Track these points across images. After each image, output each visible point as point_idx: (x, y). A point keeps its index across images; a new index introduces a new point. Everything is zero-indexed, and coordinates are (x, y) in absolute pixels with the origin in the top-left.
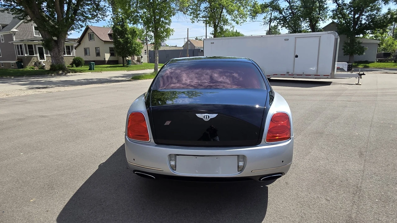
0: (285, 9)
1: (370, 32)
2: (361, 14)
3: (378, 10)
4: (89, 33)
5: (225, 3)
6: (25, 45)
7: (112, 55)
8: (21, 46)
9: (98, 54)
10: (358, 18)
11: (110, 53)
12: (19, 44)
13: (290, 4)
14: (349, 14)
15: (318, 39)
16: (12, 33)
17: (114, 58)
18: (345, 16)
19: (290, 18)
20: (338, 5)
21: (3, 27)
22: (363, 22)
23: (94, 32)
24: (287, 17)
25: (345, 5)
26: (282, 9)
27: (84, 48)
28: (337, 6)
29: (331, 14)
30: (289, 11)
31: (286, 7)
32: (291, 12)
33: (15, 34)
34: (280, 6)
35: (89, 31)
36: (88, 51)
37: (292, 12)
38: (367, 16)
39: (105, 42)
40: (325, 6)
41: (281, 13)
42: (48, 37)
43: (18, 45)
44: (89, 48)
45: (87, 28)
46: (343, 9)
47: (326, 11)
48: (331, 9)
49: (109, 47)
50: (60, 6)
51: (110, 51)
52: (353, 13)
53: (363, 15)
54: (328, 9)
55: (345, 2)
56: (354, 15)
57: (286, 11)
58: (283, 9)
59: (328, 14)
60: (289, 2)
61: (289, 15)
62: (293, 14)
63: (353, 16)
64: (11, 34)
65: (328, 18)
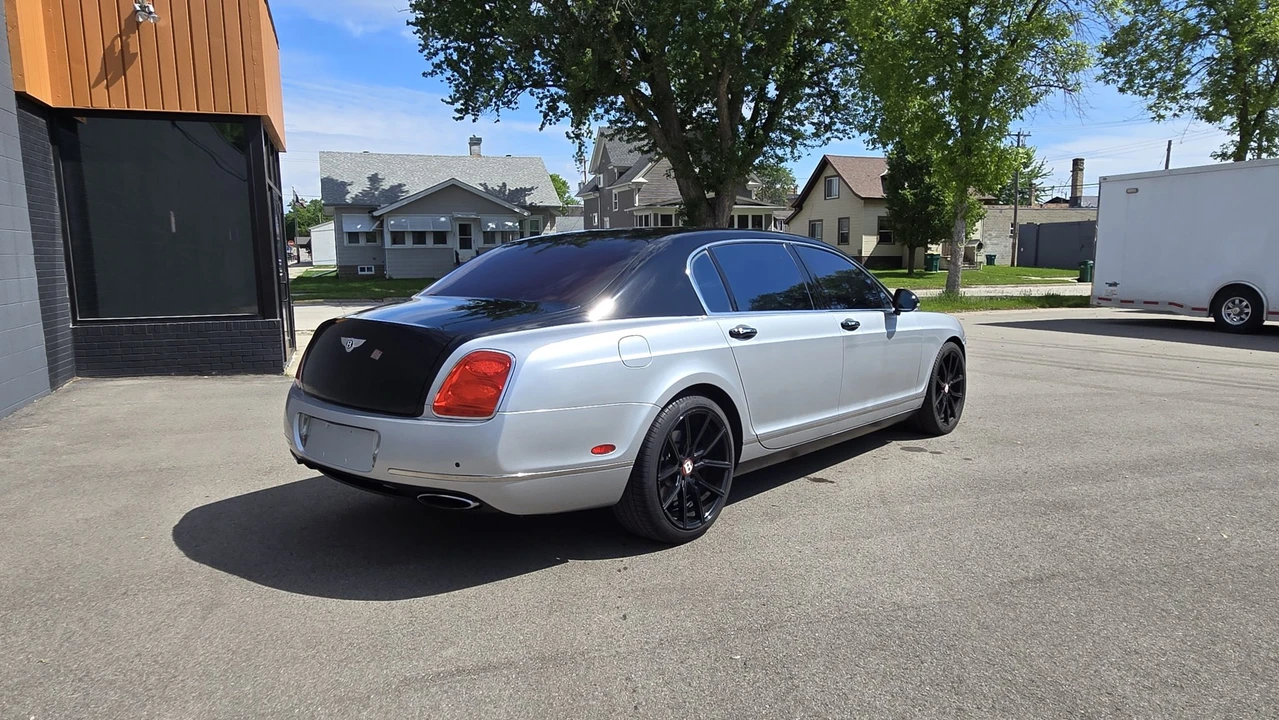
4: (826, 178)
6: (656, 216)
7: (883, 239)
8: (647, 217)
9: (843, 238)
11: (880, 234)
12: (644, 214)
16: (634, 187)
17: (889, 250)
21: (621, 174)
23: (839, 175)
27: (810, 222)
33: (639, 190)
35: (828, 172)
36: (818, 229)
39: (868, 201)
42: (693, 194)
43: (641, 217)
44: (821, 220)
45: (825, 163)
49: (879, 217)
51: (881, 227)
64: (633, 190)
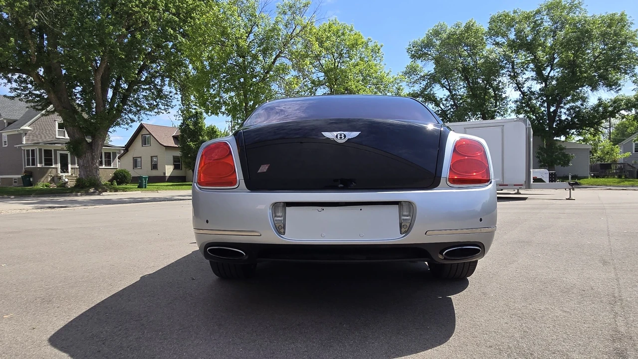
0: (444, 99)
1: (575, 133)
2: (558, 107)
3: (584, 99)
4: (142, 135)
5: (354, 87)
6: (40, 150)
7: (177, 167)
8: (33, 151)
9: (154, 167)
10: (555, 112)
11: (174, 165)
12: (30, 149)
13: (451, 92)
14: (541, 105)
15: (499, 129)
16: (22, 132)
17: (179, 173)
18: (535, 109)
19: (451, 111)
20: (523, 93)
21: (9, 124)
22: (564, 117)
23: (150, 134)
24: (448, 110)
25: (533, 93)
26: (438, 99)
27: (133, 158)
28: (522, 95)
29: (513, 106)
30: (450, 103)
31: (445, 97)
32: (453, 103)
33: (26, 134)
34: (436, 95)
35: (144, 132)
36: (139, 164)
37: (455, 104)
38: (568, 110)
39: (167, 147)
40: (504, 96)
41: (437, 105)
42: (77, 136)
43: (28, 151)
44: (141, 157)
45: (141, 127)
46: (530, 99)
47: (506, 102)
48: (513, 100)
49: (173, 156)
50: (102, 90)
51: (174, 161)
52: (546, 105)
53: (562, 107)
54: (508, 100)
55: (532, 90)
56: (549, 108)
57: (445, 102)
58: (441, 99)
59: (508, 106)
60: (449, 90)
61: (450, 107)
62: (457, 106)
63: (546, 109)
64: (21, 134)
65: (509, 112)
